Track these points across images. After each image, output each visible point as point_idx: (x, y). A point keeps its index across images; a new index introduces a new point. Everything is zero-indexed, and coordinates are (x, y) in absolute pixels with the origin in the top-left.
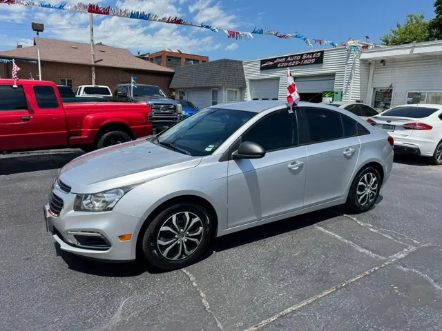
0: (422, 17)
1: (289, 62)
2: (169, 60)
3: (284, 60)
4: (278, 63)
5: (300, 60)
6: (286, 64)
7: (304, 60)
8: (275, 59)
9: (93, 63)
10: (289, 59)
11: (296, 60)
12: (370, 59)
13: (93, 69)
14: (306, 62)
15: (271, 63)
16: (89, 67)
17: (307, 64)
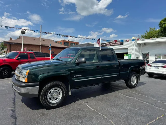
0: (155, 29)
1: (111, 44)
2: (65, 43)
3: (109, 43)
4: (107, 45)
5: (115, 44)
6: (110, 45)
7: (116, 43)
8: (106, 43)
9: (40, 44)
10: (111, 43)
11: (113, 44)
12: (140, 43)
13: (41, 47)
14: (117, 44)
15: (104, 45)
16: (39, 46)
17: (117, 45)
